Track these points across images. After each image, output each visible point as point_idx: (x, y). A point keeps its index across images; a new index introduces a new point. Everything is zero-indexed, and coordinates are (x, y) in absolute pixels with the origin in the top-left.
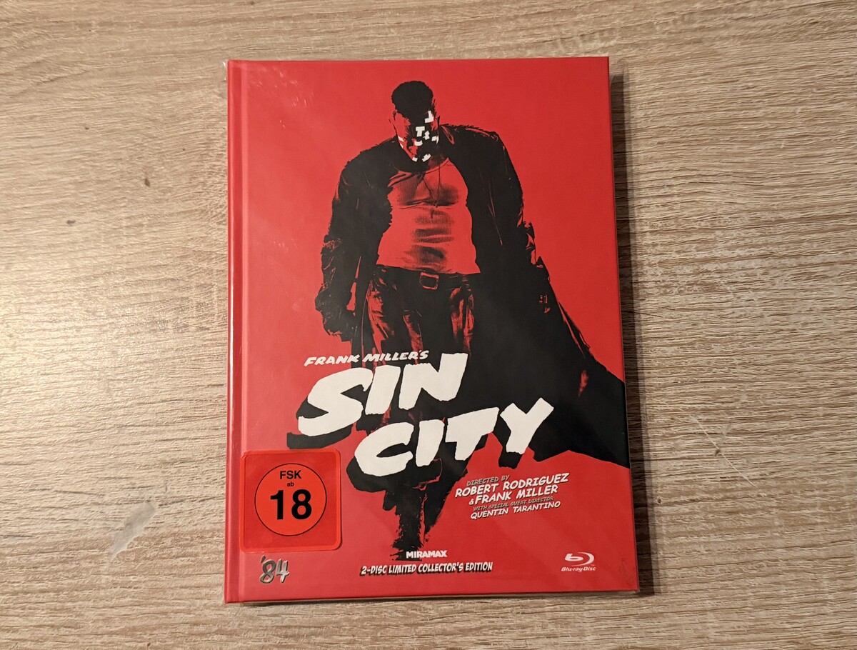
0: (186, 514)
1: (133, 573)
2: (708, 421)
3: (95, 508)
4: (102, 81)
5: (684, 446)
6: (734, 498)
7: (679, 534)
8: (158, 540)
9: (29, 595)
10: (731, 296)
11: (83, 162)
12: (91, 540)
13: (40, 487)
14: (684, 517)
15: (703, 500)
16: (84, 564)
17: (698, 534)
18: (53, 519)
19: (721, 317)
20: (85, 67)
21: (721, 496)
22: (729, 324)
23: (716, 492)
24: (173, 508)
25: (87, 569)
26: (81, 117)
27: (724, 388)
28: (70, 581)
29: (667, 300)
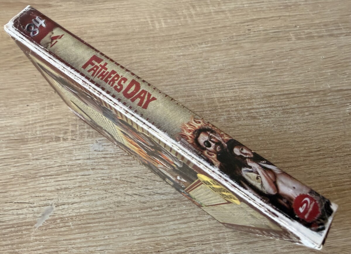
0: (66, 210)
1: (44, 235)
3: (30, 209)
8: (55, 220)
11: (34, 86)
12: (28, 222)
16: (24, 232)
18: (14, 214)
24: (60, 207)
25: (25, 234)
28: (18, 240)
29: (240, 123)
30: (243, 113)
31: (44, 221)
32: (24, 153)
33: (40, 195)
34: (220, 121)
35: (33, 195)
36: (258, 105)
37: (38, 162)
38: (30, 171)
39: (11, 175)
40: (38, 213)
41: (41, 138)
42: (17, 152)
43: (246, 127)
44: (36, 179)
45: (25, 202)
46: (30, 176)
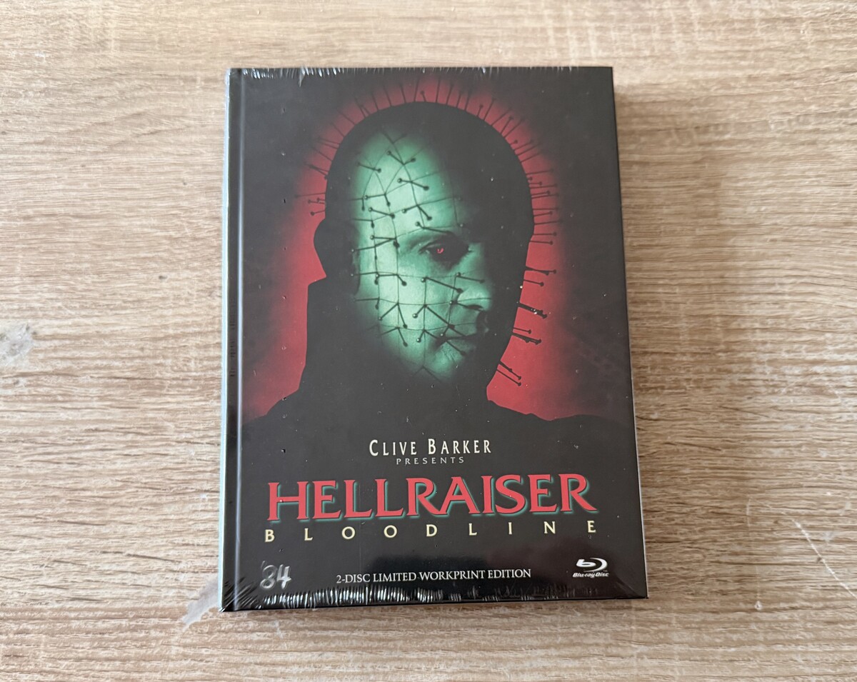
1: (206, 645)
2: (811, 527)
3: (170, 575)
4: (204, 137)
5: (787, 551)
6: (834, 608)
7: (776, 642)
9: (93, 662)
10: (838, 401)
11: (179, 217)
12: (163, 609)
13: (112, 550)
14: (782, 624)
15: (802, 608)
16: (153, 633)
17: (797, 642)
18: (124, 584)
19: (829, 421)
20: (187, 121)
21: (821, 605)
22: (836, 429)
23: (816, 600)
25: (157, 639)
26: (180, 172)
27: (829, 494)
28: (138, 650)
29: (774, 400)
30: (791, 372)
31: (206, 610)
32: (152, 419)
33: (196, 541)
34: (715, 390)
35: (179, 540)
36: (839, 352)
37: (192, 451)
38: (168, 474)
39: (117, 478)
40: (191, 589)
41: (202, 382)
42: (132, 415)
43: (789, 417)
44: (187, 498)
45: (154, 556)
46: (171, 488)
